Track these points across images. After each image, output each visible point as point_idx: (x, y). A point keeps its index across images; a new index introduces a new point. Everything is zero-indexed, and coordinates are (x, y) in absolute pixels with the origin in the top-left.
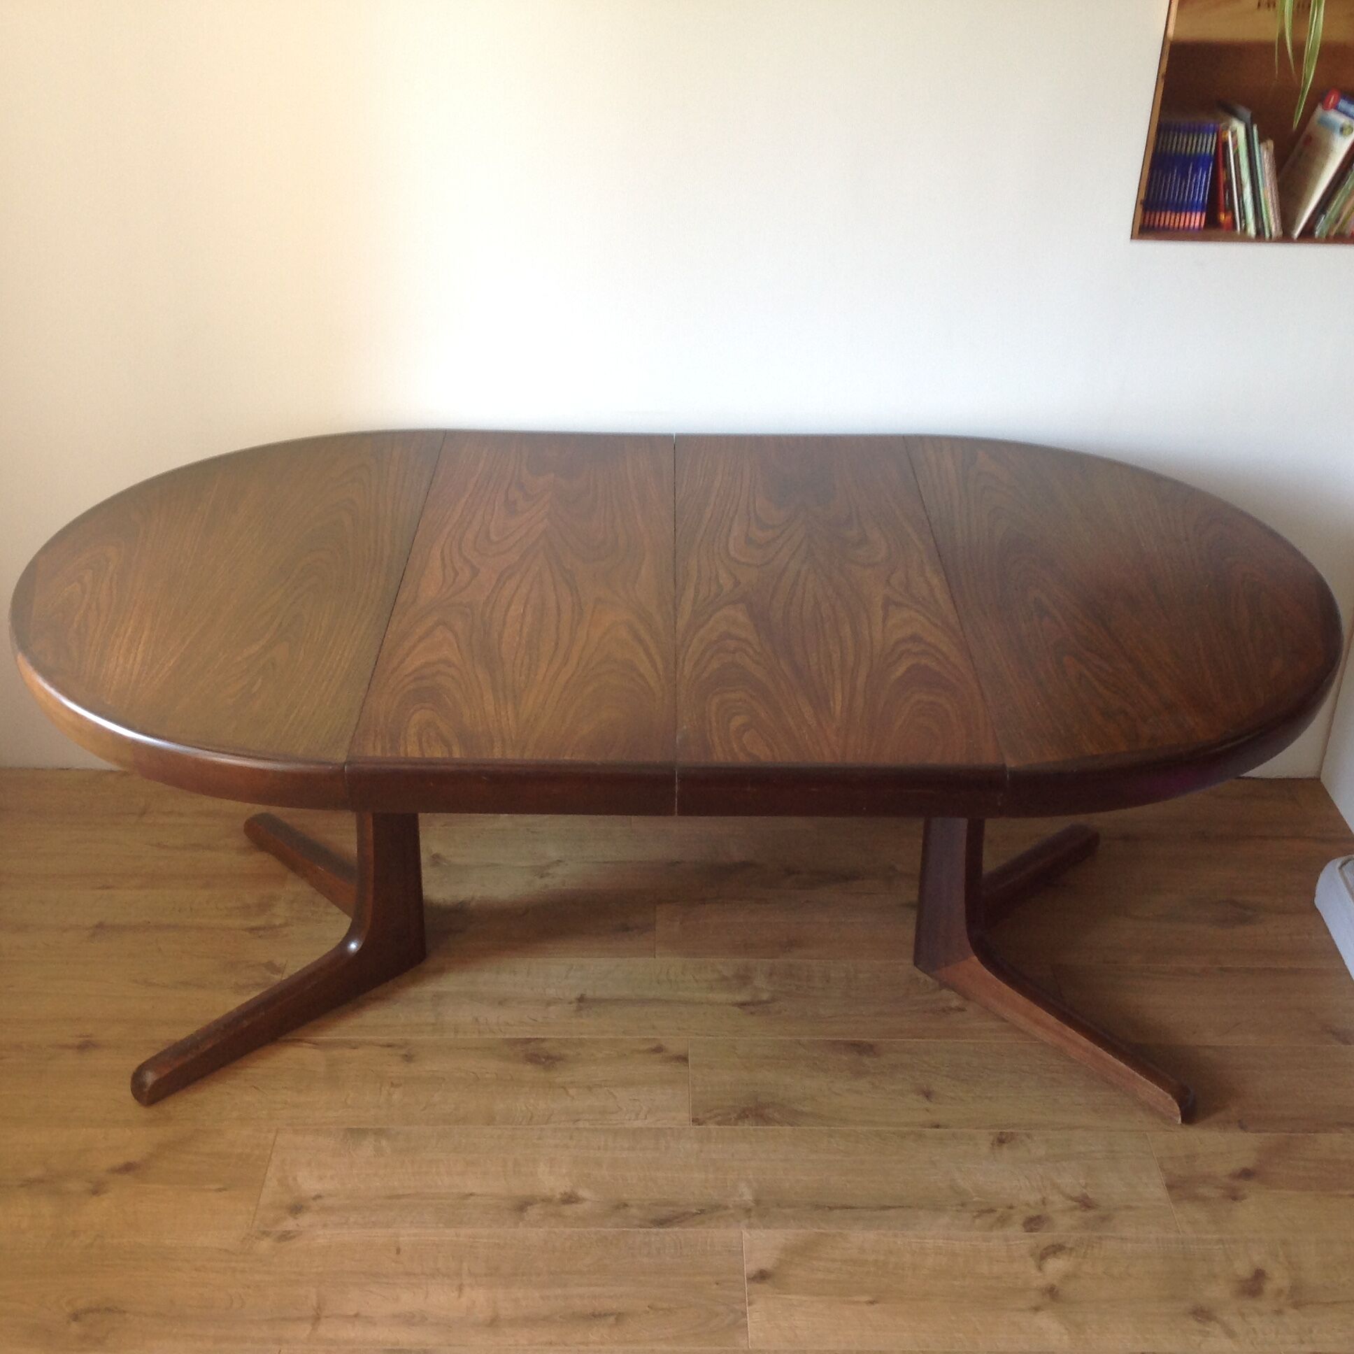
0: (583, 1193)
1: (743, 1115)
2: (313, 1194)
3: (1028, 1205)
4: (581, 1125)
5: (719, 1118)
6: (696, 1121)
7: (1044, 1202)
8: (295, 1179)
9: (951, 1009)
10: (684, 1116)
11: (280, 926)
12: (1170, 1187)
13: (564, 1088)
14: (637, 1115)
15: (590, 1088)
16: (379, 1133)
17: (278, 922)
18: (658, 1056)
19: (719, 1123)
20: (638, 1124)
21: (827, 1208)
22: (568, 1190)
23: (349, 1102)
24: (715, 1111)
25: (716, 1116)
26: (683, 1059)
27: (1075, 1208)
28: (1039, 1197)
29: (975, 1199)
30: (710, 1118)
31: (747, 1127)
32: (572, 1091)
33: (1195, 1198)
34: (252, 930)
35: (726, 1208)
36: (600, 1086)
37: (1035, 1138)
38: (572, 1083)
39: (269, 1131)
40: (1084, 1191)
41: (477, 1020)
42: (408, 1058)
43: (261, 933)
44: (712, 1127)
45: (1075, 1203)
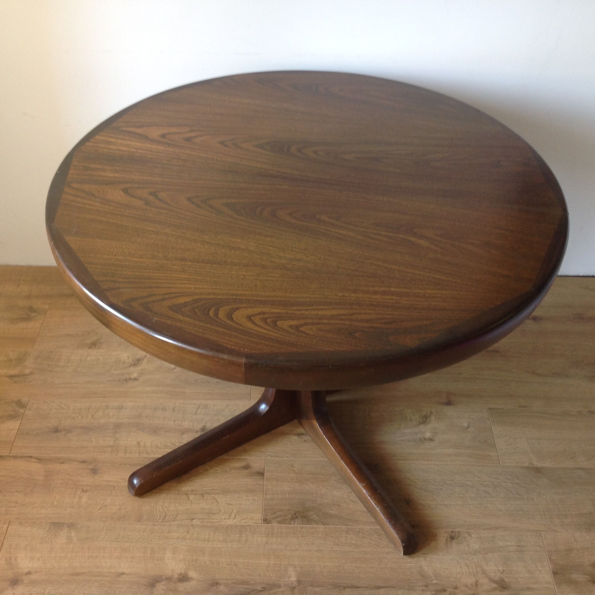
0: (192, 574)
1: (294, 518)
2: (26, 571)
3: (466, 586)
4: (195, 522)
5: (280, 519)
6: (266, 521)
7: (476, 584)
8: (16, 560)
9: (425, 439)
10: (258, 516)
11: (28, 375)
12: (555, 573)
13: (187, 494)
14: (230, 516)
15: (202, 495)
16: (71, 526)
17: (27, 371)
18: (246, 472)
19: (280, 522)
20: (230, 522)
21: (342, 588)
22: (183, 572)
23: (55, 503)
24: (279, 513)
25: (278, 517)
26: (261, 474)
27: (495, 589)
28: (474, 580)
29: (435, 581)
30: (274, 518)
31: (297, 525)
32: (192, 497)
33: (571, 582)
34: (11, 377)
35: (279, 586)
36: (209, 494)
37: (473, 536)
38: (192, 491)
39: (4, 523)
40: (502, 576)
41: (139, 443)
42: (94, 471)
43: (16, 379)
44: (275, 525)
45: (495, 586)
